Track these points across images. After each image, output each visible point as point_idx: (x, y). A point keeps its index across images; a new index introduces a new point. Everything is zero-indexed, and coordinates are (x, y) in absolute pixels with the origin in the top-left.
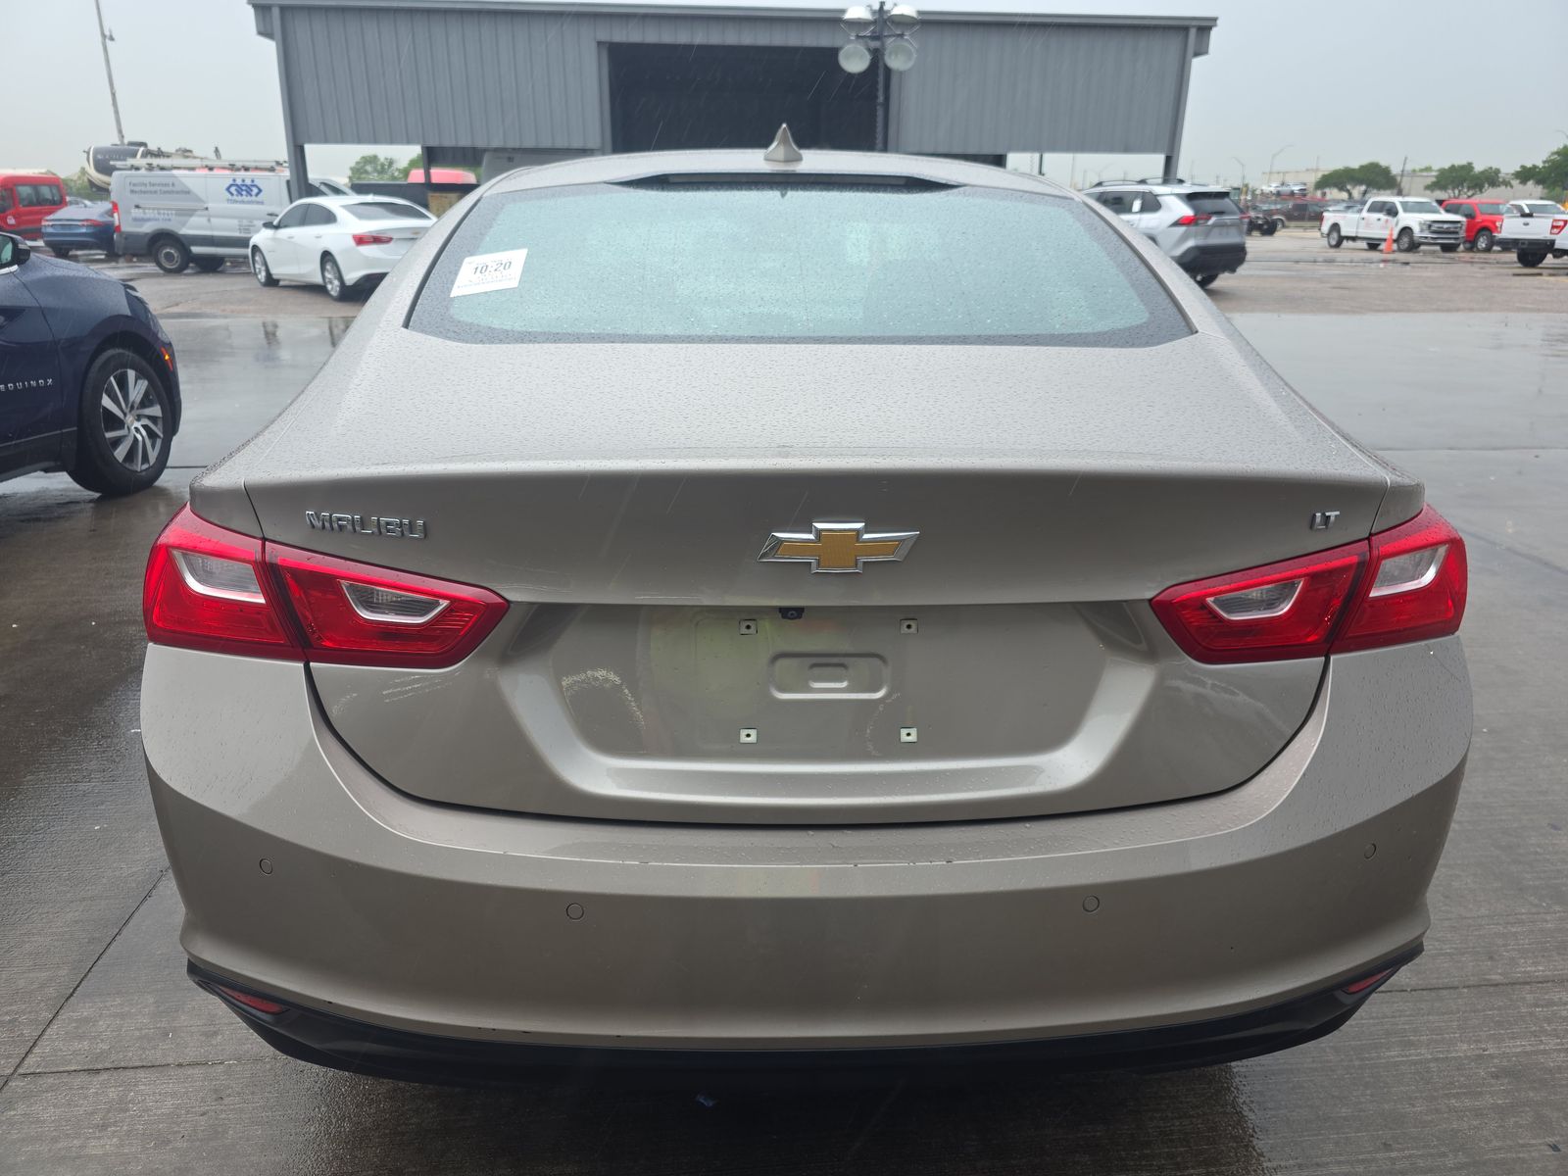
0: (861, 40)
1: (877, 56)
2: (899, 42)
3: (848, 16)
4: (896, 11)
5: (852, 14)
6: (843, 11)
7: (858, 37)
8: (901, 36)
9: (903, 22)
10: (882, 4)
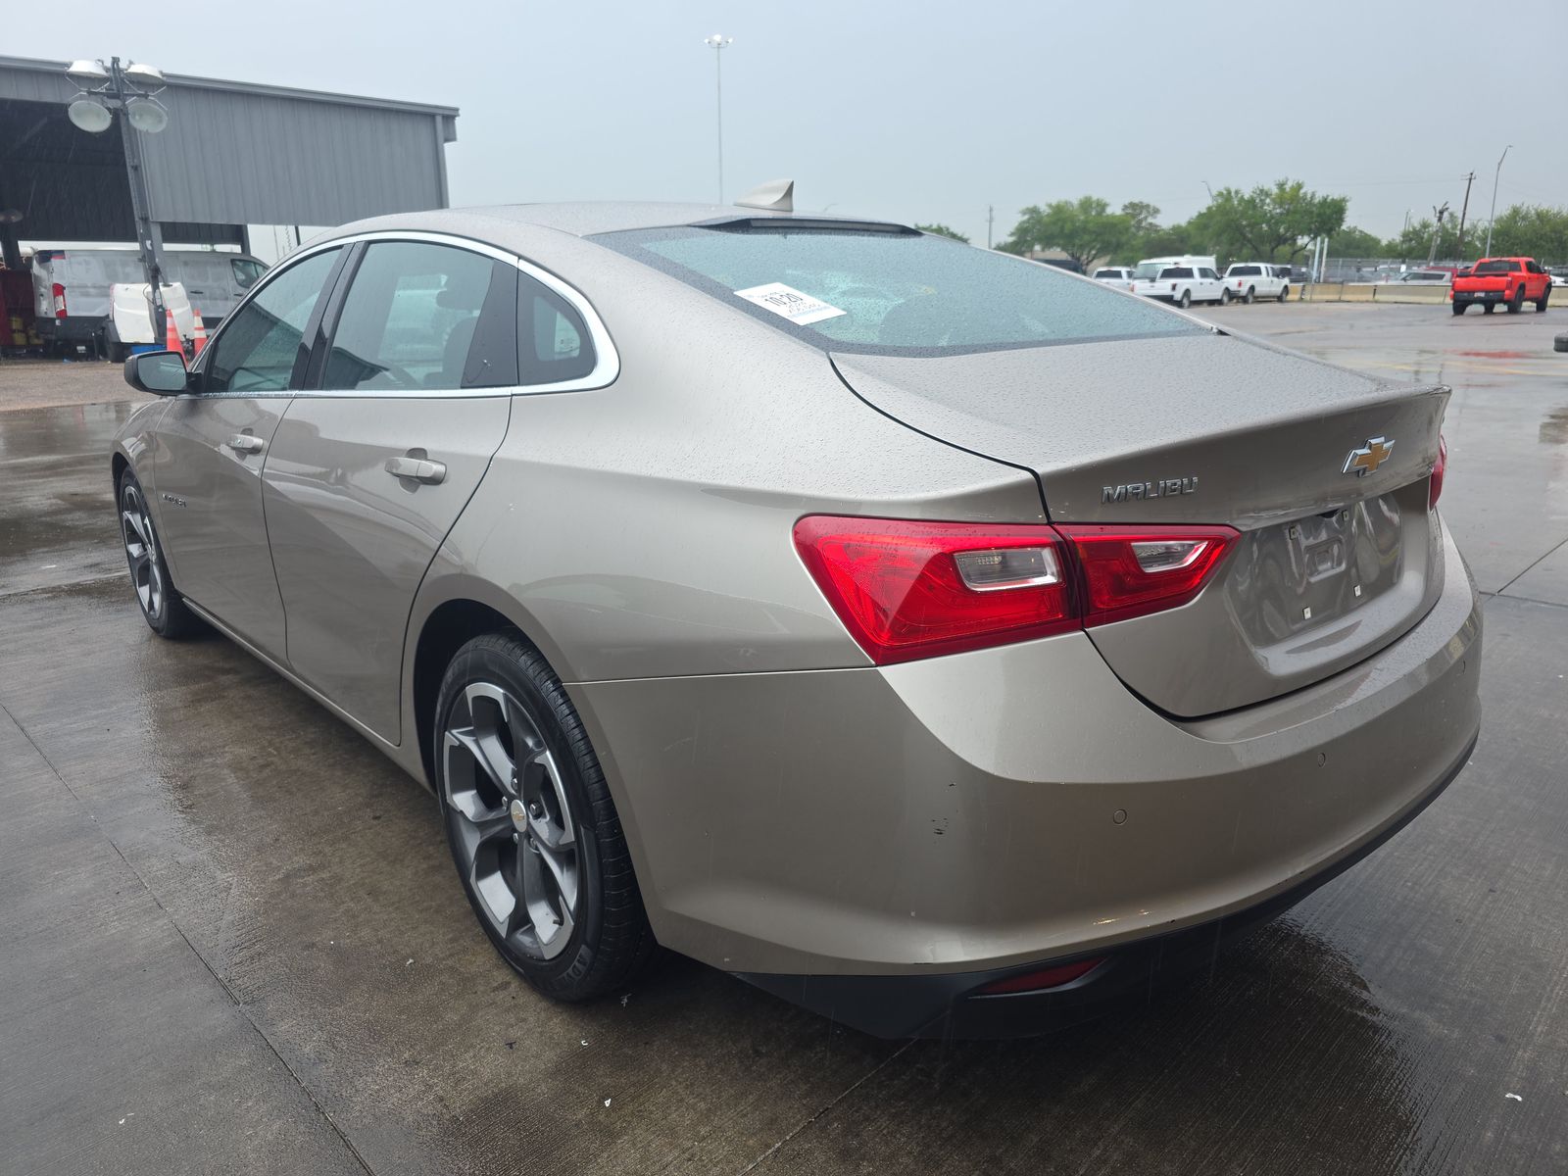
0: (93, 96)
1: (118, 116)
2: (143, 103)
3: (74, 69)
4: (134, 69)
5: (80, 66)
6: (69, 65)
7: (90, 93)
8: (146, 96)
9: (144, 83)
10: (115, 60)
